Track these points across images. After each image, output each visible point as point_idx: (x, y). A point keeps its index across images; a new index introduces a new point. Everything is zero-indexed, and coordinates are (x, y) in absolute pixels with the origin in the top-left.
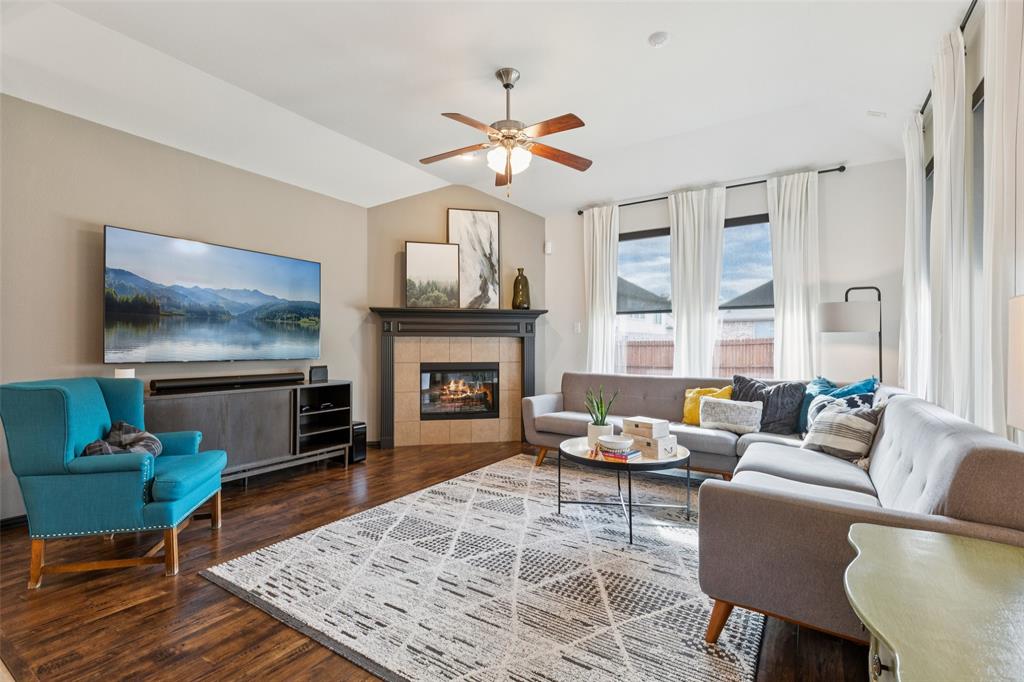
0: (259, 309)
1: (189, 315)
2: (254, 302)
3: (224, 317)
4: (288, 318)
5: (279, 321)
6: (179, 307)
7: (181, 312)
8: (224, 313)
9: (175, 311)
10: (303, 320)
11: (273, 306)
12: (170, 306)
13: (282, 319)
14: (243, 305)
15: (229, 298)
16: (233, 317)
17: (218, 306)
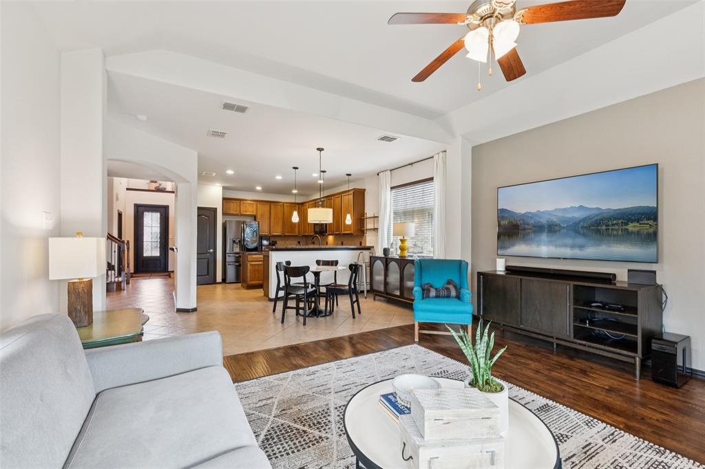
0: (584, 220)
1: (534, 229)
2: (578, 215)
3: (557, 228)
4: (613, 225)
5: (604, 227)
6: (528, 224)
7: (530, 227)
8: (556, 225)
9: (527, 227)
10: (631, 225)
11: (597, 215)
12: (524, 224)
13: (607, 225)
14: (569, 218)
15: (560, 214)
16: (564, 228)
17: (552, 221)
